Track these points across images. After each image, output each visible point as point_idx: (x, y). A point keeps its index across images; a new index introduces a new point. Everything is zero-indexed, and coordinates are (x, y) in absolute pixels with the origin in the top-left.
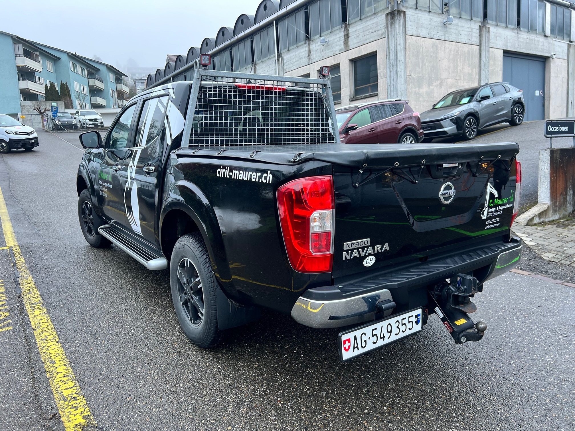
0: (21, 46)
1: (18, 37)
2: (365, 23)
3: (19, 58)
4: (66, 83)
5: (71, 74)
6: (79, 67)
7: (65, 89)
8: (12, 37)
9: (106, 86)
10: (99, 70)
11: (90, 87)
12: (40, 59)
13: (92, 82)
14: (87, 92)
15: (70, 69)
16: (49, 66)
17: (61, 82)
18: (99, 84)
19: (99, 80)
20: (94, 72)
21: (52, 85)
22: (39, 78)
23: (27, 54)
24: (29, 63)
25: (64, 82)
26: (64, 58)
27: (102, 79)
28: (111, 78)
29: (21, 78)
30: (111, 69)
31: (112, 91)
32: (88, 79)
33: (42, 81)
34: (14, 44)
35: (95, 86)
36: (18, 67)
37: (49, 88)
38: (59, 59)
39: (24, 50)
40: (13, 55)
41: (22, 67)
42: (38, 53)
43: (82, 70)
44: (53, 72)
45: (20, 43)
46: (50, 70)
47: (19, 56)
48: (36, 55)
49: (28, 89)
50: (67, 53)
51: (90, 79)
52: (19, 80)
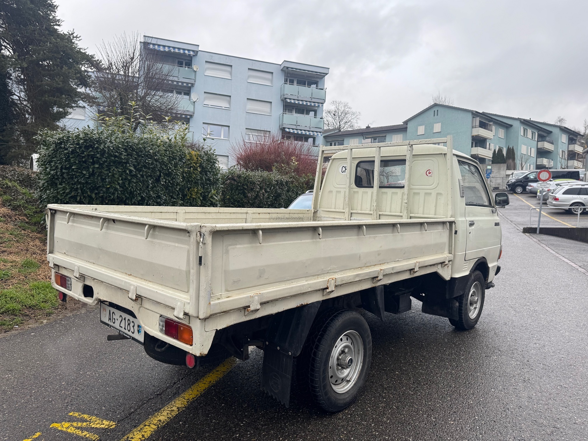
0: (478, 119)
1: (476, 112)
3: (475, 129)
4: (513, 148)
5: (521, 139)
6: (530, 132)
7: (511, 152)
8: (472, 112)
9: (557, 148)
10: (551, 132)
11: (538, 149)
12: (494, 128)
13: (540, 145)
14: (534, 153)
15: (520, 134)
16: (501, 133)
17: (509, 146)
18: (547, 146)
19: (549, 142)
20: (545, 134)
21: (500, 150)
22: (490, 144)
23: (483, 125)
24: (482, 132)
25: (511, 147)
26: (516, 124)
28: (564, 138)
29: (474, 145)
30: (565, 130)
31: (563, 151)
32: (538, 141)
33: (491, 146)
34: (473, 117)
35: (543, 148)
36: (473, 137)
37: (496, 152)
38: (511, 126)
39: (480, 122)
40: (470, 126)
41: (476, 136)
42: (491, 123)
43: (532, 134)
44: (503, 138)
45: (478, 116)
46: (501, 136)
47: (475, 127)
48: (490, 125)
49: (478, 154)
50: (520, 120)
51: (540, 141)
52: (472, 147)
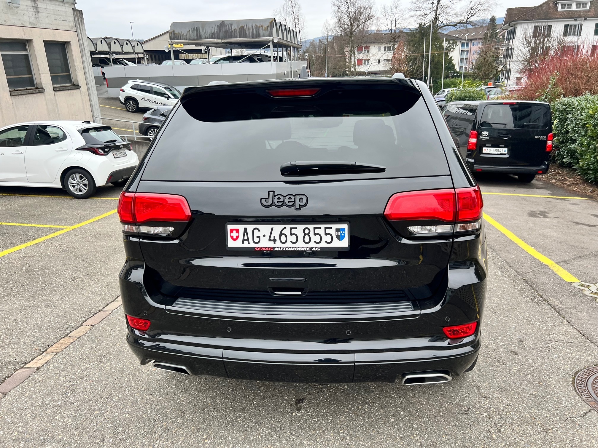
2: (54, 6)
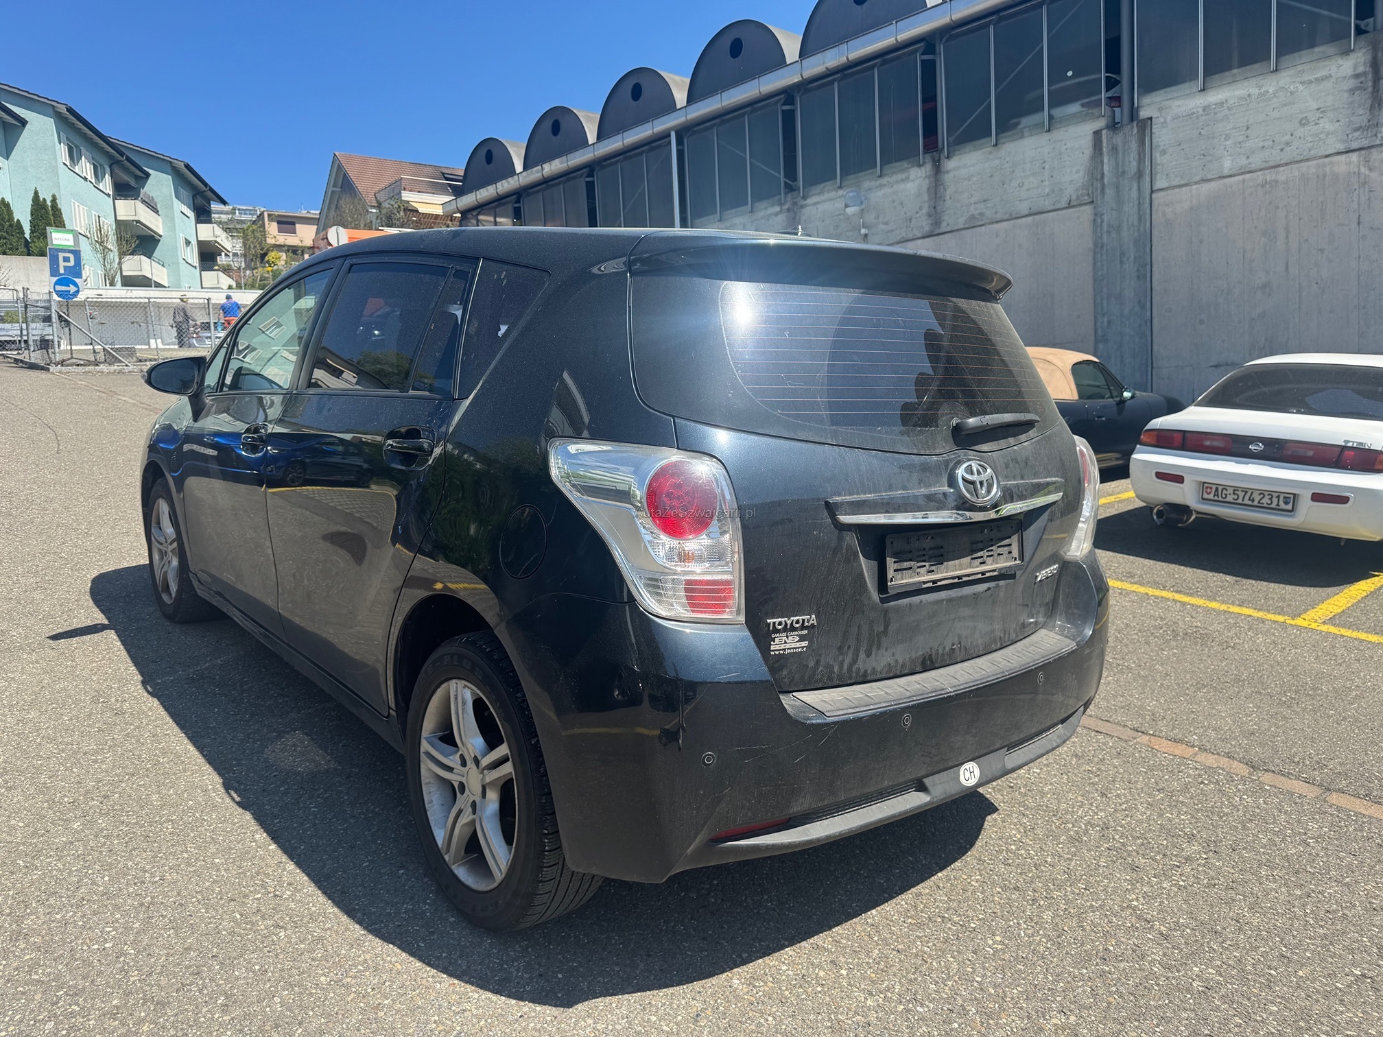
5: (64, 176)
6: (86, 156)
9: (172, 227)
10: (147, 175)
11: (120, 224)
13: (128, 209)
14: (110, 238)
15: (59, 160)
17: (36, 193)
19: (147, 206)
20: (130, 179)
27: (156, 205)
30: (184, 174)
31: (186, 241)
32: (115, 199)
35: (138, 222)
38: (23, 122)
43: (96, 168)
51: (120, 198)
